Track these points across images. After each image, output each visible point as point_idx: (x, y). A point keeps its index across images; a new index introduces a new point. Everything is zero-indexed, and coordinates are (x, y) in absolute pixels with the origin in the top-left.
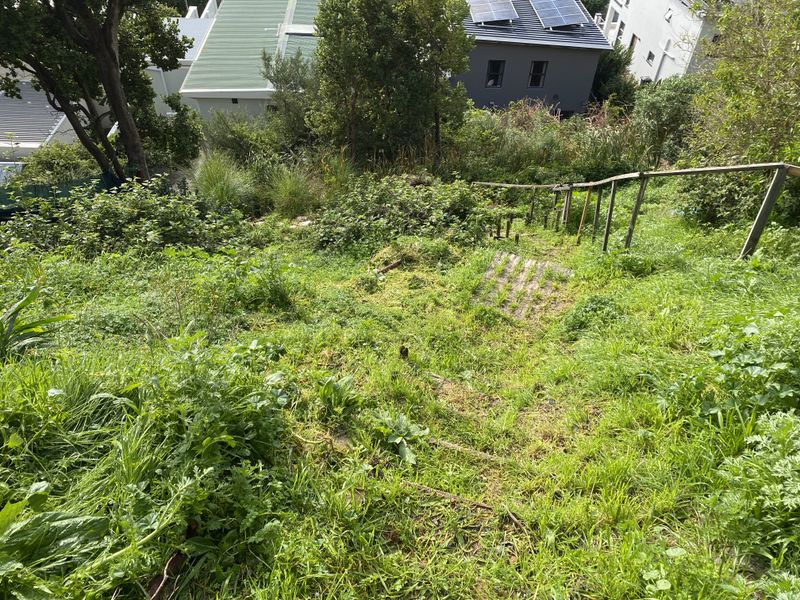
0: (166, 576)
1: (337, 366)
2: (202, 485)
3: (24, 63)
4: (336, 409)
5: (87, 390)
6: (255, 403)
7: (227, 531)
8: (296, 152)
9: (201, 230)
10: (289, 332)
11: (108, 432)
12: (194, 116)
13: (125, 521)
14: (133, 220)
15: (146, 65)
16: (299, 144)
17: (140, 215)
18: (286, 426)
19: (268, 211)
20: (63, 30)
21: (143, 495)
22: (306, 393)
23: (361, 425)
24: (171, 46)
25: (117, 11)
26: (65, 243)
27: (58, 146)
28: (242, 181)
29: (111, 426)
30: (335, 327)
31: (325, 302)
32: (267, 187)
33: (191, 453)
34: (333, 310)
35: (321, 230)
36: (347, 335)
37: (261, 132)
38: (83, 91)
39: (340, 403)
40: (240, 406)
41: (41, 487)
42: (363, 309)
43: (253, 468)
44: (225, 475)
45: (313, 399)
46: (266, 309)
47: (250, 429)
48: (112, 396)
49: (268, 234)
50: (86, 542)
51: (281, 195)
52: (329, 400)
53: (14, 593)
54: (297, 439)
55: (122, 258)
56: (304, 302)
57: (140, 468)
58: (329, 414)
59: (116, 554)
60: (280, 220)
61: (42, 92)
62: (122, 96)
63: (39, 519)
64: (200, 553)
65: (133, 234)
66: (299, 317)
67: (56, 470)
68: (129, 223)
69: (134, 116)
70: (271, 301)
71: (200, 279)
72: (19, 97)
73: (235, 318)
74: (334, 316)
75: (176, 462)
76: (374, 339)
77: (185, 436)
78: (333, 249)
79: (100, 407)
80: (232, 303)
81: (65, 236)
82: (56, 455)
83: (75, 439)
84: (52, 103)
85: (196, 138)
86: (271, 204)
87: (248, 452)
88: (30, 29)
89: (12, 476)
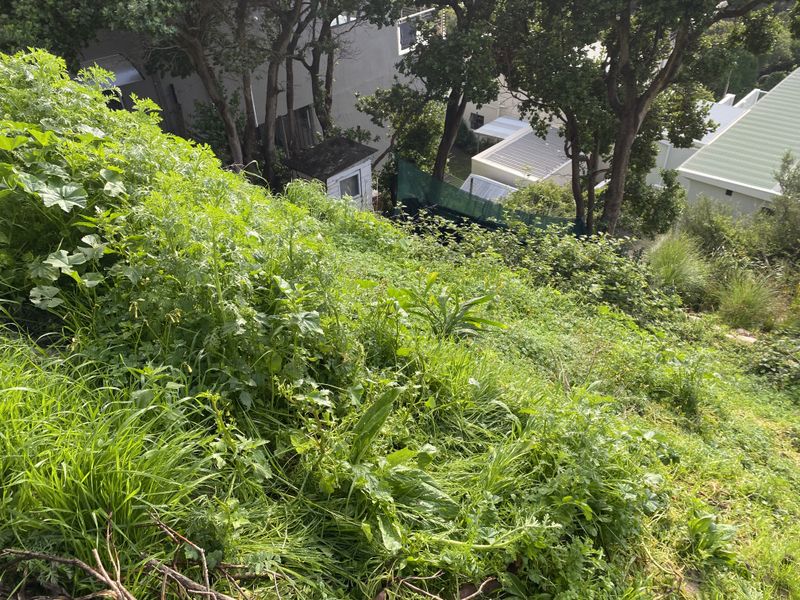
0: (480, 591)
1: (720, 506)
2: (545, 535)
3: (562, 112)
4: (701, 551)
5: (490, 393)
6: (624, 491)
7: (541, 591)
8: (772, 263)
9: (640, 301)
10: (682, 441)
11: (490, 436)
12: (682, 195)
13: (471, 520)
14: (586, 268)
15: (661, 138)
16: (781, 256)
17: (594, 266)
18: (641, 533)
19: (709, 309)
20: (606, 93)
21: (493, 508)
22: (674, 514)
23: (720, 585)
24: (693, 127)
25: (660, 86)
26: (524, 265)
27: (551, 184)
28: (697, 270)
29: (494, 433)
30: (737, 465)
31: (736, 431)
32: (721, 286)
33: (548, 500)
34: (741, 444)
35: (766, 354)
36: (745, 480)
37: (742, 230)
38: (596, 147)
39: (708, 547)
40: (609, 485)
41: (431, 449)
42: (780, 463)
43: (594, 551)
44: (566, 539)
45: (679, 524)
46: (668, 405)
47: (607, 512)
48: (507, 408)
49: (698, 332)
50: (436, 514)
51: (733, 300)
52: (697, 537)
53: (378, 518)
54: (645, 552)
55: (561, 297)
56: (712, 419)
57: (502, 483)
58: (690, 551)
59: (452, 541)
60: (718, 324)
61: (564, 139)
62: (626, 160)
63: (416, 473)
64: (511, 592)
65: (579, 281)
66: (699, 431)
67: (442, 442)
68: (580, 269)
69: (627, 178)
70: (676, 399)
71: (621, 346)
72: (544, 138)
73: (635, 397)
74: (739, 451)
75: (532, 498)
76: (779, 504)
77: (549, 480)
78: (770, 380)
79: (493, 412)
80: (639, 382)
81: (527, 260)
82: (447, 430)
83: (465, 426)
84: (566, 150)
85: (673, 216)
86: (717, 305)
87: (594, 533)
88: (581, 86)
89: (413, 426)
